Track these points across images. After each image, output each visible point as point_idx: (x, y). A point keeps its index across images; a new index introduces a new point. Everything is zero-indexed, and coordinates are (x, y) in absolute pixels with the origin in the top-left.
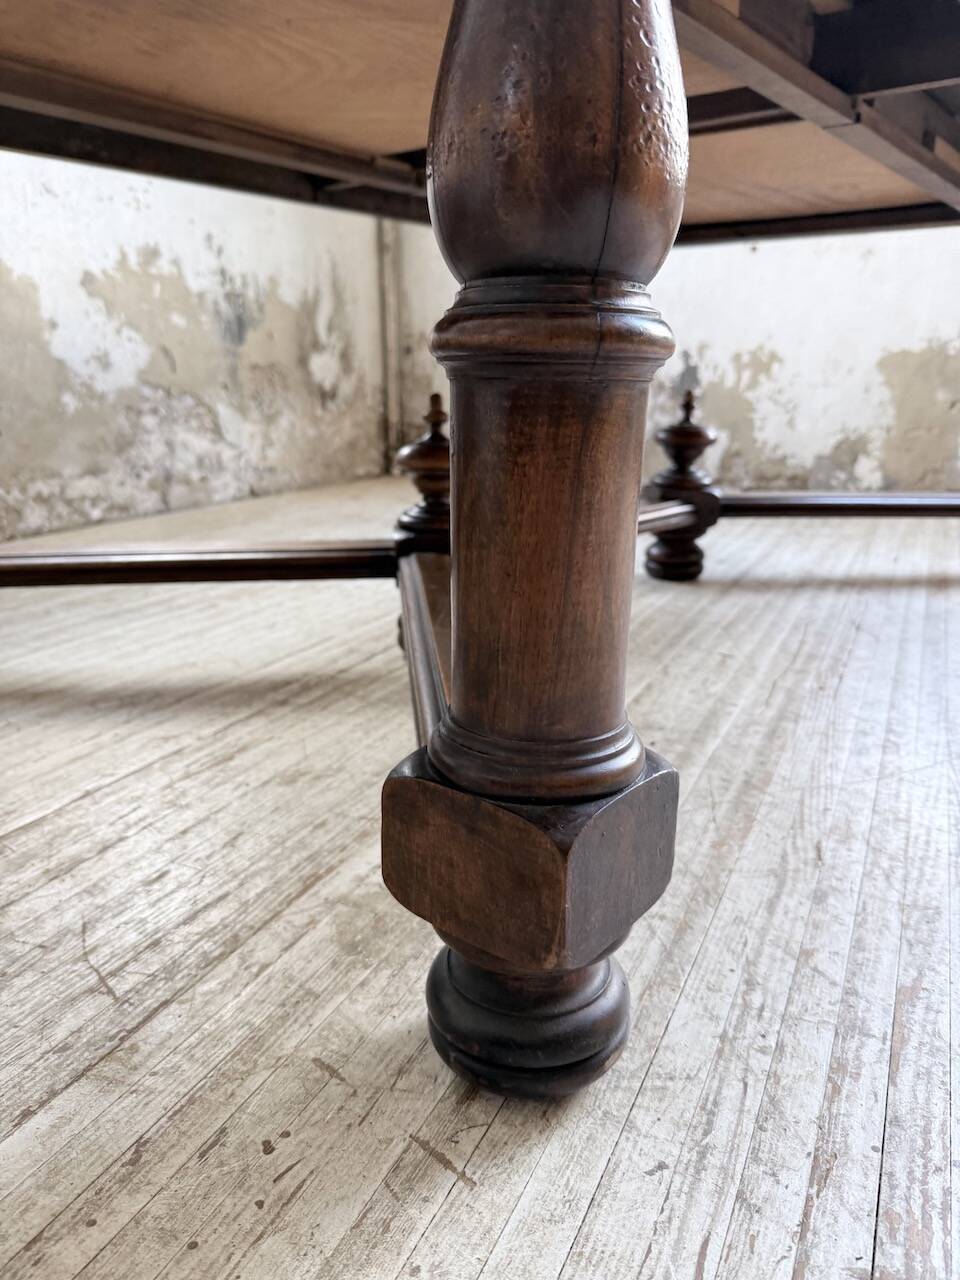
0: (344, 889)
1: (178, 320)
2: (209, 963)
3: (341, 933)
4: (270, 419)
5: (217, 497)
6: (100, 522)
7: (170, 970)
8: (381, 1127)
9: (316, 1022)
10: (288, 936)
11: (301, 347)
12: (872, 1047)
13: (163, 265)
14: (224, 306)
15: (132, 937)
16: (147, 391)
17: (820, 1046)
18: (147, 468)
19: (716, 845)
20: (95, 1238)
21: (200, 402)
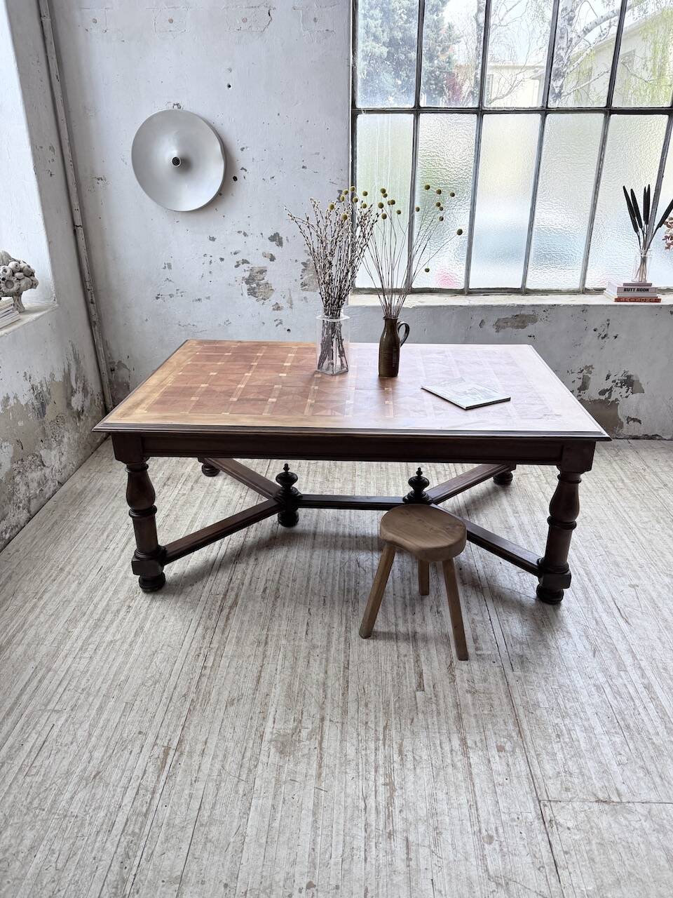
0: (270, 737)
1: (20, 424)
2: (256, 767)
3: (277, 749)
4: (60, 443)
5: (47, 496)
6: (10, 540)
7: (250, 770)
8: (308, 787)
9: (286, 771)
10: (266, 754)
11: (67, 398)
12: (381, 742)
13: (12, 402)
14: (36, 403)
15: (235, 767)
16: (15, 466)
17: (372, 745)
18: (20, 502)
19: (343, 694)
20: (278, 821)
21: (34, 455)
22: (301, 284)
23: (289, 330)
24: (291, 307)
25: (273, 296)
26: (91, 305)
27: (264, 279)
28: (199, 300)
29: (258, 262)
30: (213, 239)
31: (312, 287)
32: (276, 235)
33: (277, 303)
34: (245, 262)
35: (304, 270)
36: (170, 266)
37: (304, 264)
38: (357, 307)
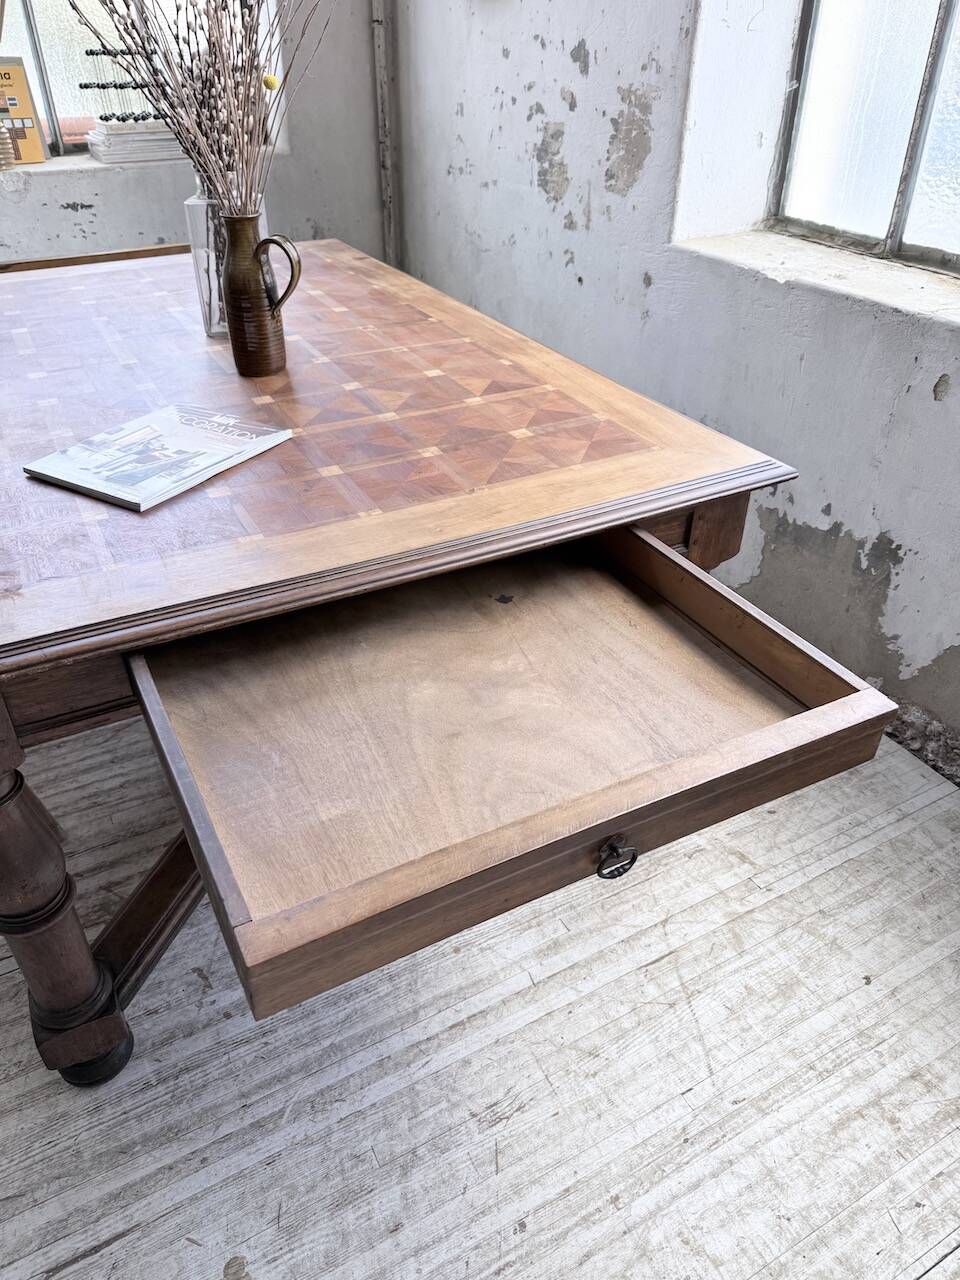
22: (606, 175)
23: (580, 280)
24: (587, 227)
25: (567, 194)
26: (383, 171)
27: (558, 152)
28: (486, 185)
29: (557, 112)
30: (506, 53)
31: (620, 184)
32: (582, 44)
33: (570, 213)
34: (540, 109)
35: (613, 137)
36: (461, 111)
37: (614, 122)
38: (682, 252)
